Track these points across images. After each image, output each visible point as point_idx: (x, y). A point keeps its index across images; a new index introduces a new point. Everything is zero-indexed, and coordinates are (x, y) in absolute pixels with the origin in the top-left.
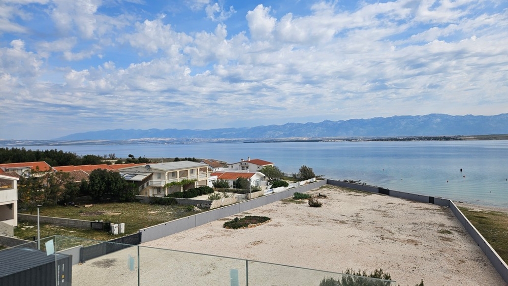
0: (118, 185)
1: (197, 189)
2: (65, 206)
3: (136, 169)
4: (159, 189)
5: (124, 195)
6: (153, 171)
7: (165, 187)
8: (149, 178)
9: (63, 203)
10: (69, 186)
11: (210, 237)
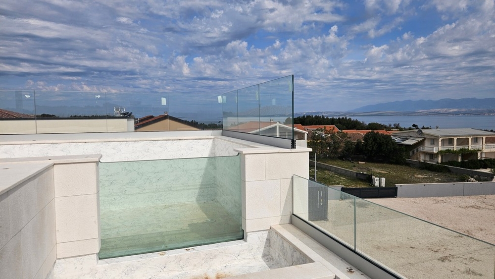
0: (389, 147)
1: (481, 160)
2: (344, 160)
3: (408, 134)
4: (432, 156)
5: (394, 157)
6: (425, 136)
7: (437, 154)
8: (421, 143)
9: (343, 158)
10: (348, 144)
11: (479, 208)
